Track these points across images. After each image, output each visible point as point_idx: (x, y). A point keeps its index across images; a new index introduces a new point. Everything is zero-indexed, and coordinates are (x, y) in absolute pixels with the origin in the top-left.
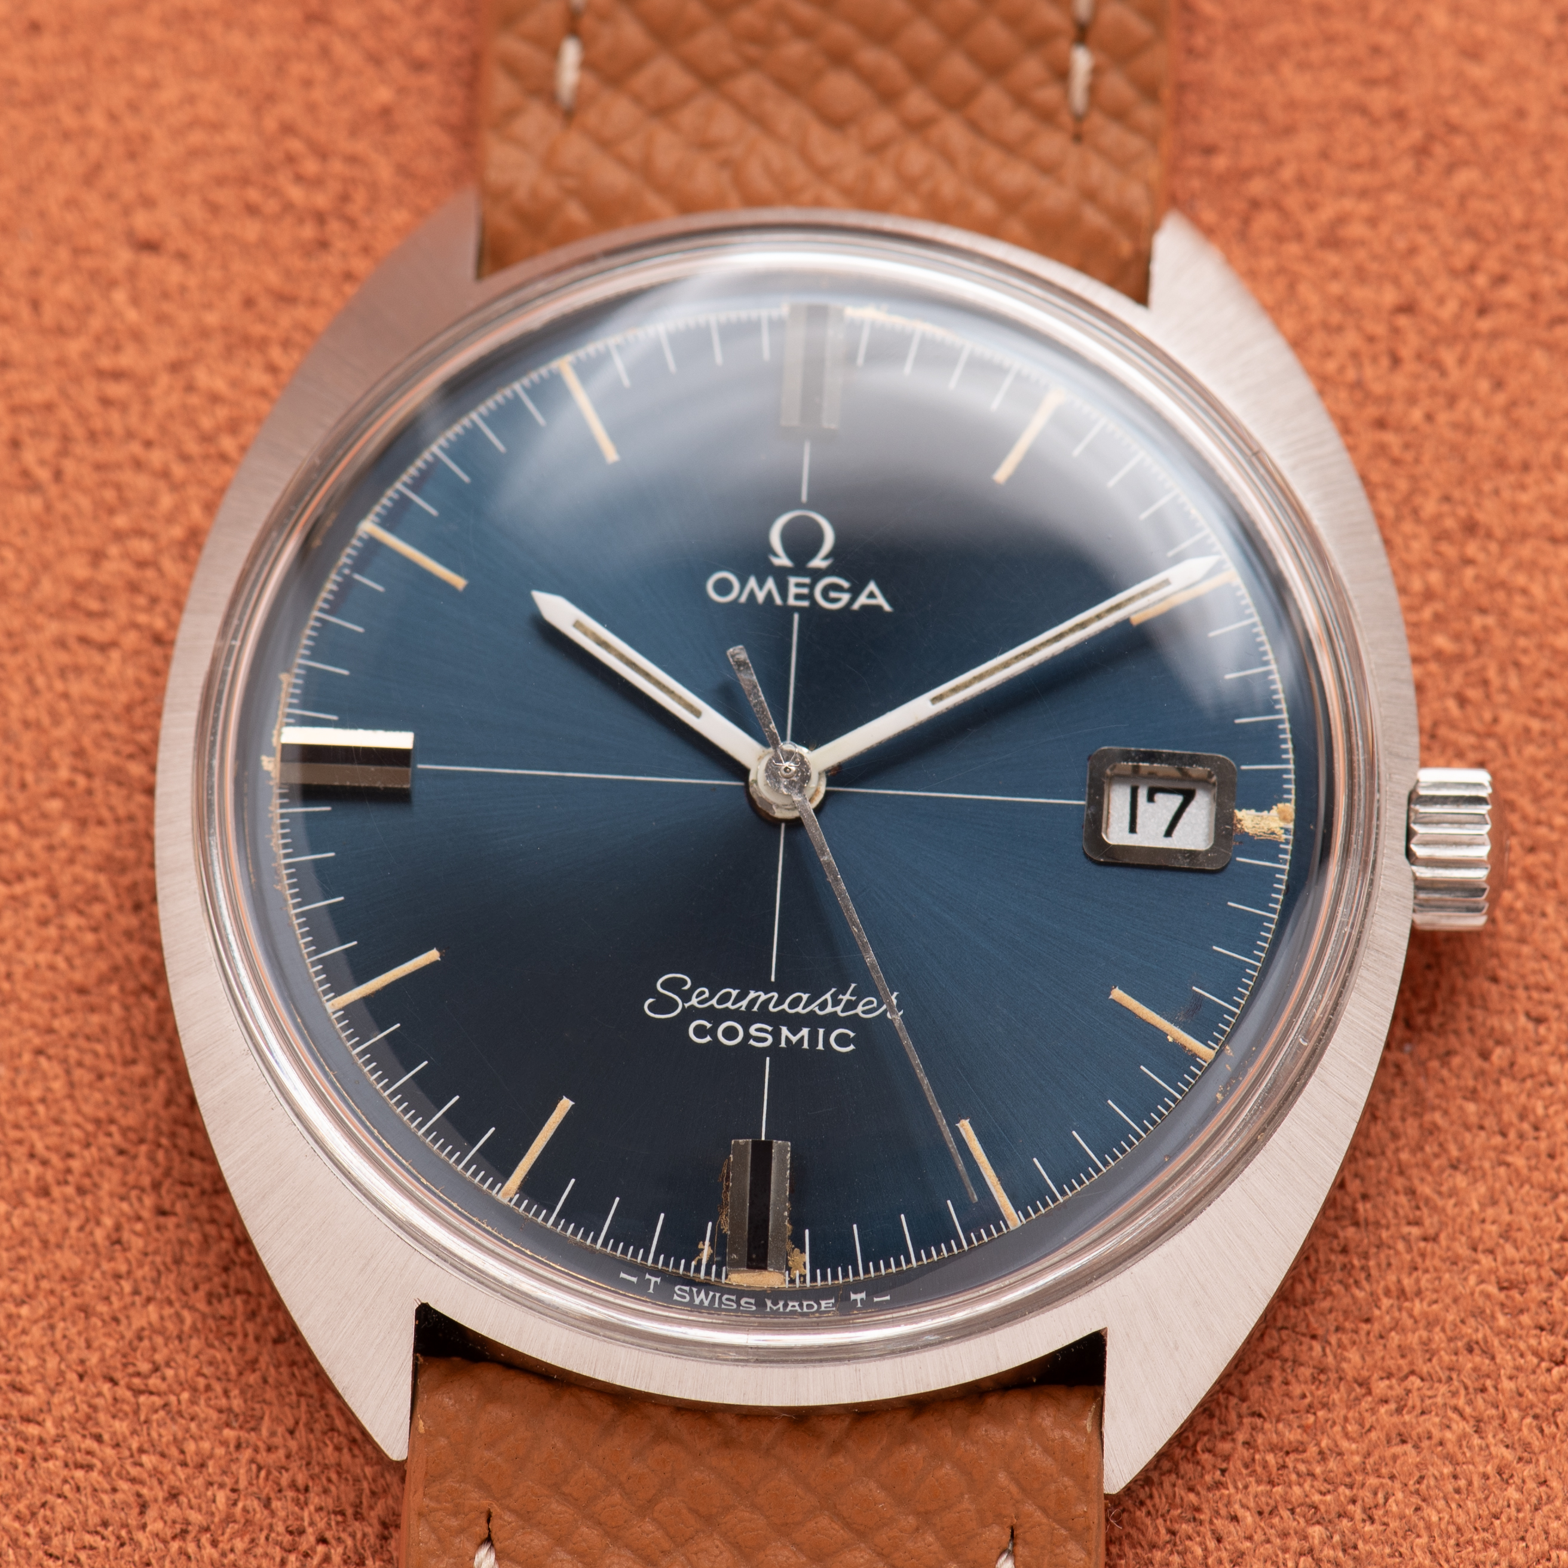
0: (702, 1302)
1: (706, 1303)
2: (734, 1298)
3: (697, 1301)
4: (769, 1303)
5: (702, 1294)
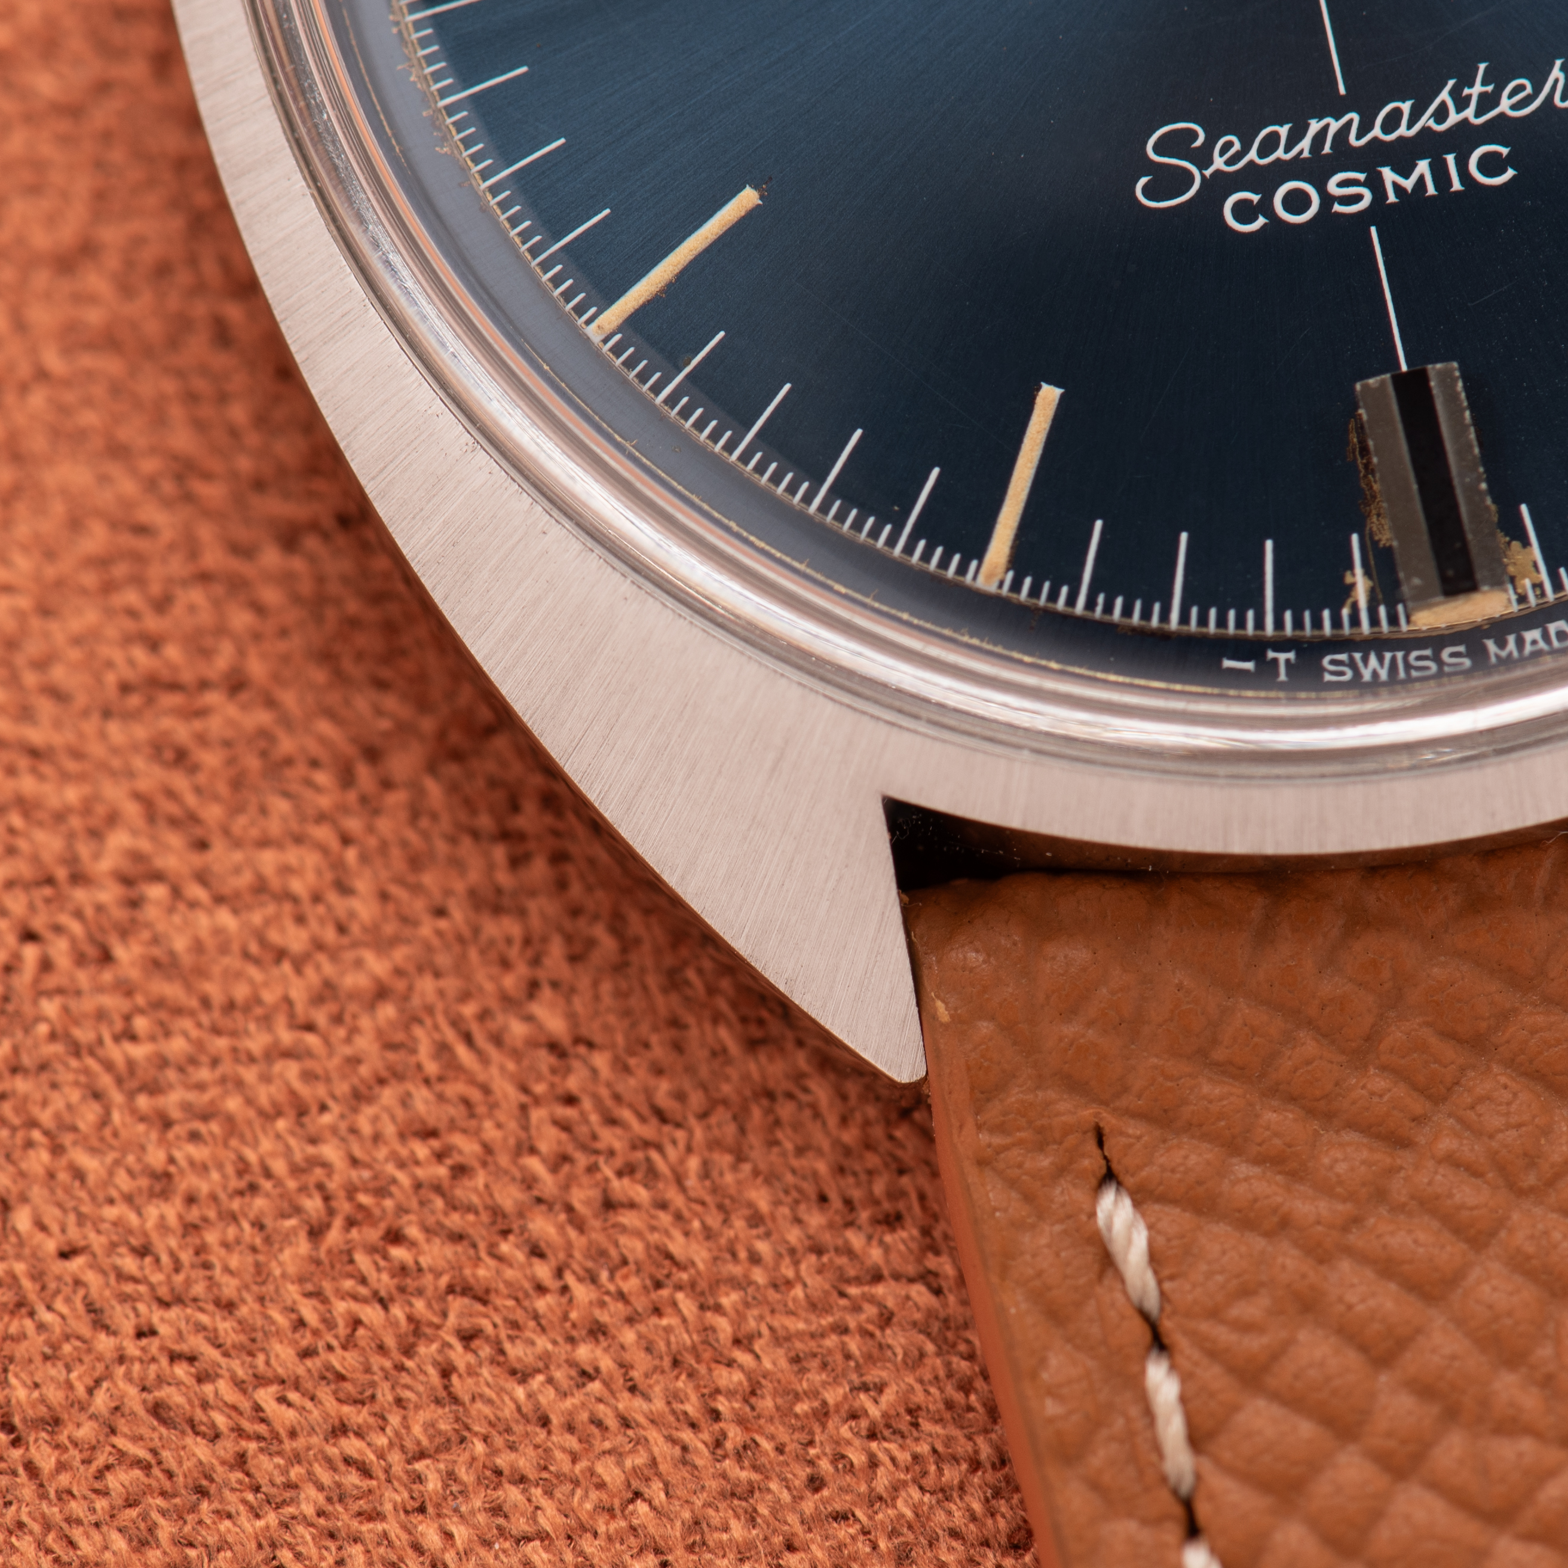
0: (1375, 674)
1: (1383, 674)
2: (1428, 652)
3: (1367, 675)
4: (1491, 645)
5: (1373, 661)
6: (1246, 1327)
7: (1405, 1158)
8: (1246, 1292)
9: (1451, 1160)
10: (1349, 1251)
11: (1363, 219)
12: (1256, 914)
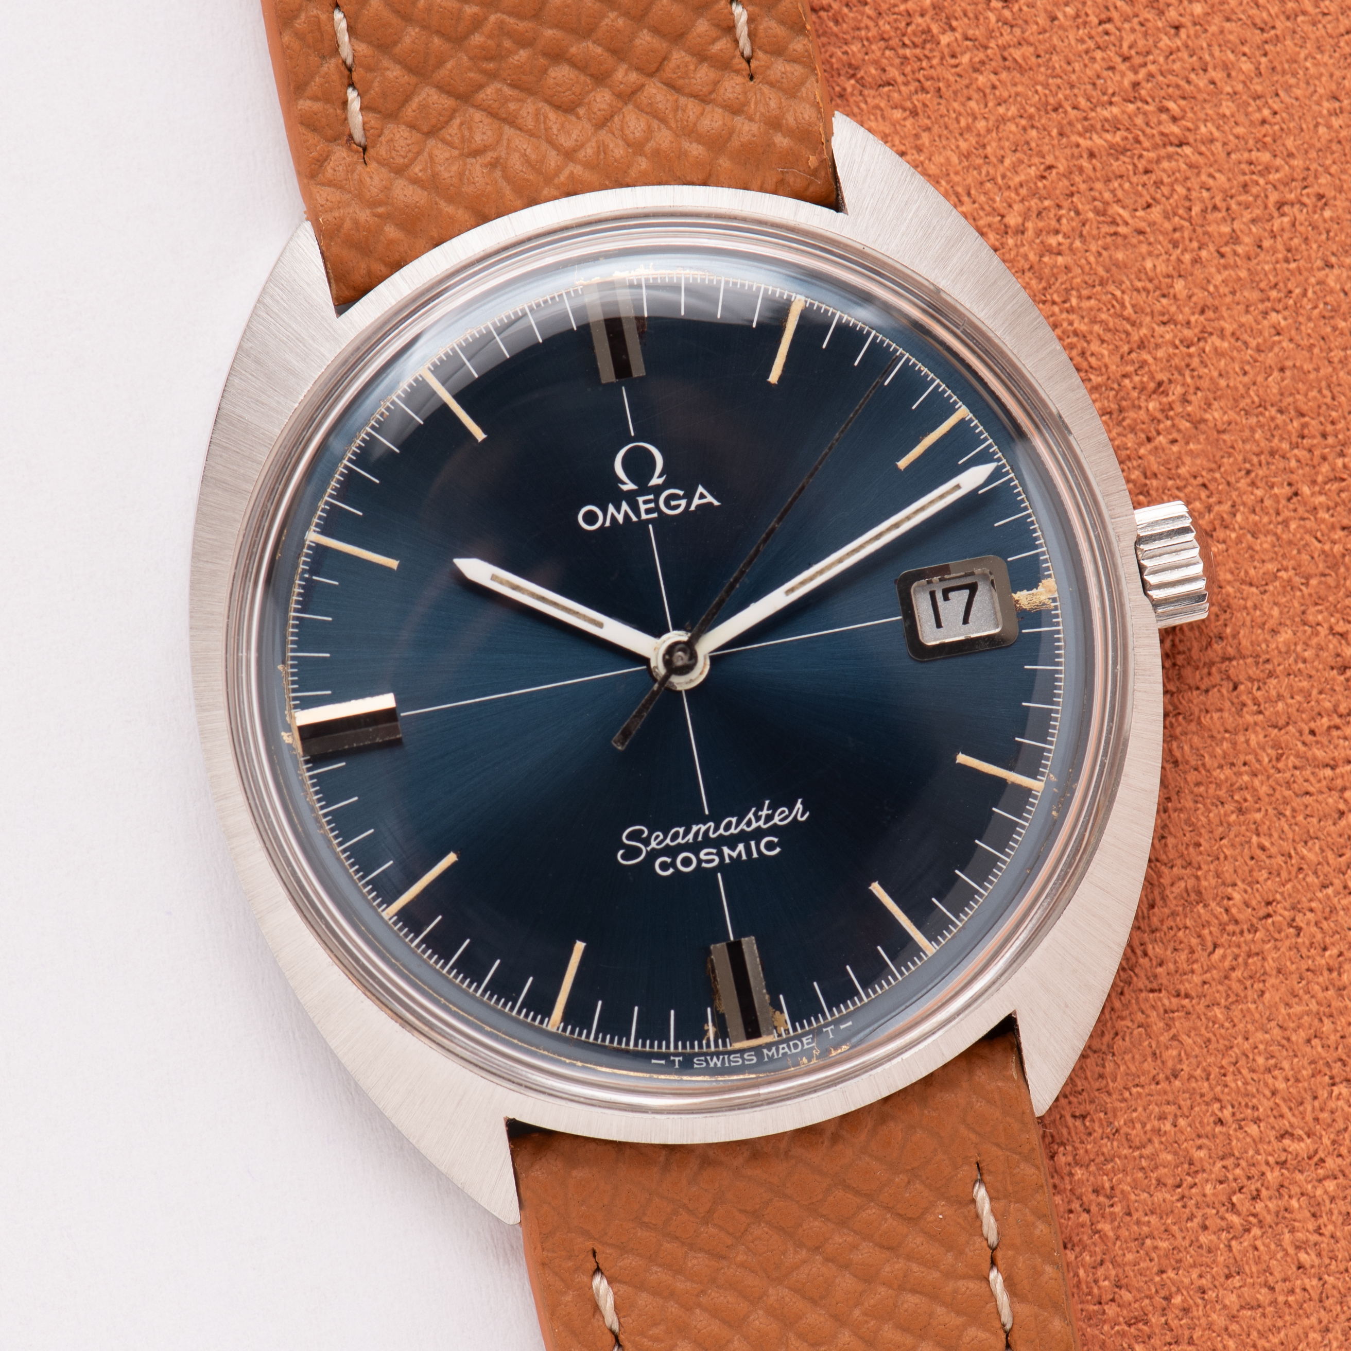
6: (656, 1339)
7: (724, 1263)
8: (656, 1324)
9: (742, 1265)
10: (699, 1305)
11: (714, 870)
12: (662, 1159)
